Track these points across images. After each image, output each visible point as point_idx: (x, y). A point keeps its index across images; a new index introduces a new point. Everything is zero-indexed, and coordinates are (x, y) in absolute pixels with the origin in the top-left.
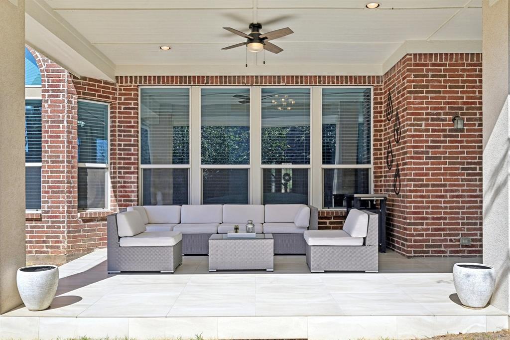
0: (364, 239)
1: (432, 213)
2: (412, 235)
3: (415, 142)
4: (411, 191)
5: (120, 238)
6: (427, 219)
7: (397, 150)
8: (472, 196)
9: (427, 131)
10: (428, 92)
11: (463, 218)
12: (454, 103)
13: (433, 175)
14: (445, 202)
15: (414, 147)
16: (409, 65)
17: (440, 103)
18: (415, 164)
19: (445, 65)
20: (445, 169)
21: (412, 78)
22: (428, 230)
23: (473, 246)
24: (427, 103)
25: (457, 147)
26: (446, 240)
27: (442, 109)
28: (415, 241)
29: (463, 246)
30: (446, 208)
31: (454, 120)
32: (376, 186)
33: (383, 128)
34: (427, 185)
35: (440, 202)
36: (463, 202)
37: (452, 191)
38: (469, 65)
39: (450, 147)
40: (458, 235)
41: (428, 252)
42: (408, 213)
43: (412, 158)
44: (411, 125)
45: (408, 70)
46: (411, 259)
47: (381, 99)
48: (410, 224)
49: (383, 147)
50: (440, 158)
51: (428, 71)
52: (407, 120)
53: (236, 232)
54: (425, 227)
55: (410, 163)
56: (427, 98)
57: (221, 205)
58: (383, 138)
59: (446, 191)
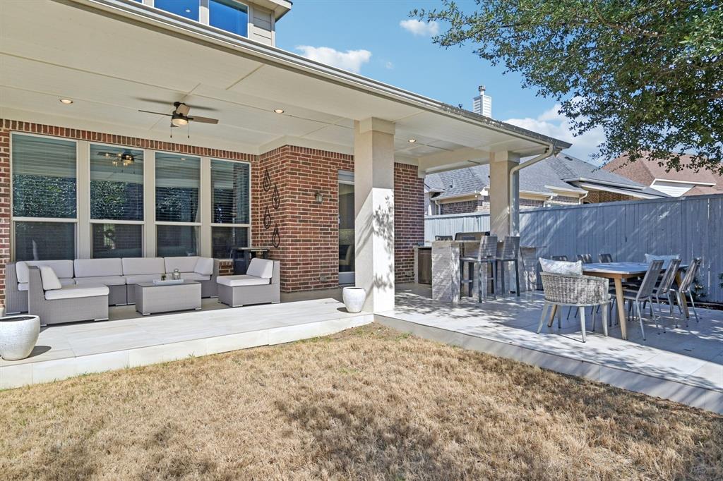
0: (270, 279)
1: (303, 260)
2: (290, 277)
3: (292, 209)
4: (290, 245)
5: (45, 291)
6: (299, 264)
7: (275, 214)
8: (326, 248)
9: (299, 201)
10: (300, 174)
11: (321, 264)
12: (316, 184)
13: (303, 233)
14: (311, 252)
15: (291, 213)
16: (288, 153)
17: (307, 183)
18: (292, 225)
19: (309, 156)
20: (311, 229)
21: (289, 163)
22: (300, 272)
23: (328, 282)
24: (300, 182)
25: (317, 214)
26: (311, 279)
27: (308, 187)
28: (293, 281)
29: (321, 282)
30: (311, 256)
31: (316, 195)
32: (254, 241)
33: (259, 196)
34: (299, 241)
35: (308, 252)
36: (322, 252)
37: (315, 245)
38: (324, 159)
39: (313, 214)
40: (318, 275)
41: (300, 288)
42: (287, 261)
43: (290, 220)
44: (289, 197)
45: (287, 157)
46: (290, 294)
47: (257, 173)
48: (289, 269)
49: (259, 211)
50: (307, 221)
51: (299, 159)
52: (286, 193)
53: (164, 280)
54: (298, 270)
55: (288, 224)
56: (299, 178)
57: (119, 259)
58: (259, 204)
59: (311, 245)
